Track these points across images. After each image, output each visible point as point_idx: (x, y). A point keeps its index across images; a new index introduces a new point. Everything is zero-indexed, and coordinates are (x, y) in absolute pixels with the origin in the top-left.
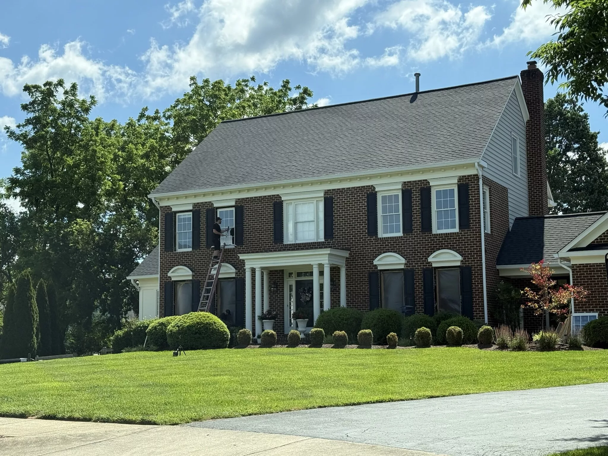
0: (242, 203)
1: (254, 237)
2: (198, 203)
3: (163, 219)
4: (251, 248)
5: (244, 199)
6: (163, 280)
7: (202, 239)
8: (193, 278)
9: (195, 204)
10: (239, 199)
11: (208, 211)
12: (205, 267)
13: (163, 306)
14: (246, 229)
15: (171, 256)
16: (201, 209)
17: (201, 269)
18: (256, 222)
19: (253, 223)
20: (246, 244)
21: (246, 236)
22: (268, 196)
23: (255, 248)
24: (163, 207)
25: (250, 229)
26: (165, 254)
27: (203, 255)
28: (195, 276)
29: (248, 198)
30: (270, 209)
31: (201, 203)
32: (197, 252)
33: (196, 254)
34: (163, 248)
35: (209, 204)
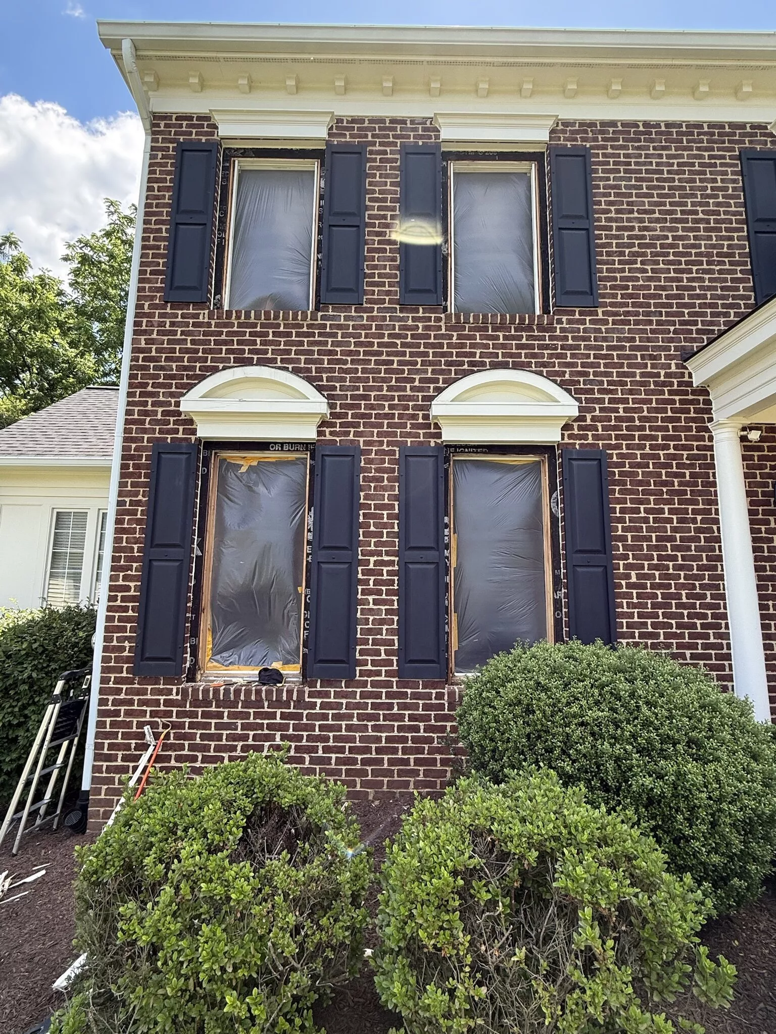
0: (584, 139)
1: (650, 279)
2: (354, 120)
3: (166, 165)
4: (637, 323)
5: (592, 124)
6: (145, 431)
7: (375, 267)
8: (320, 433)
9: (339, 121)
10: (566, 124)
11: (407, 152)
12: (390, 388)
13: (134, 559)
14: (610, 245)
15: (194, 325)
16: (374, 144)
17: (366, 397)
18: (657, 220)
19: (641, 221)
20: (612, 305)
21: (608, 270)
22: (712, 125)
23: (659, 323)
24: (166, 117)
25: (632, 245)
26: (161, 315)
27: (382, 336)
28: (333, 425)
29: (613, 124)
30: (725, 173)
31: (372, 121)
32: (347, 318)
33: (340, 327)
34: (158, 290)
35: (415, 130)
